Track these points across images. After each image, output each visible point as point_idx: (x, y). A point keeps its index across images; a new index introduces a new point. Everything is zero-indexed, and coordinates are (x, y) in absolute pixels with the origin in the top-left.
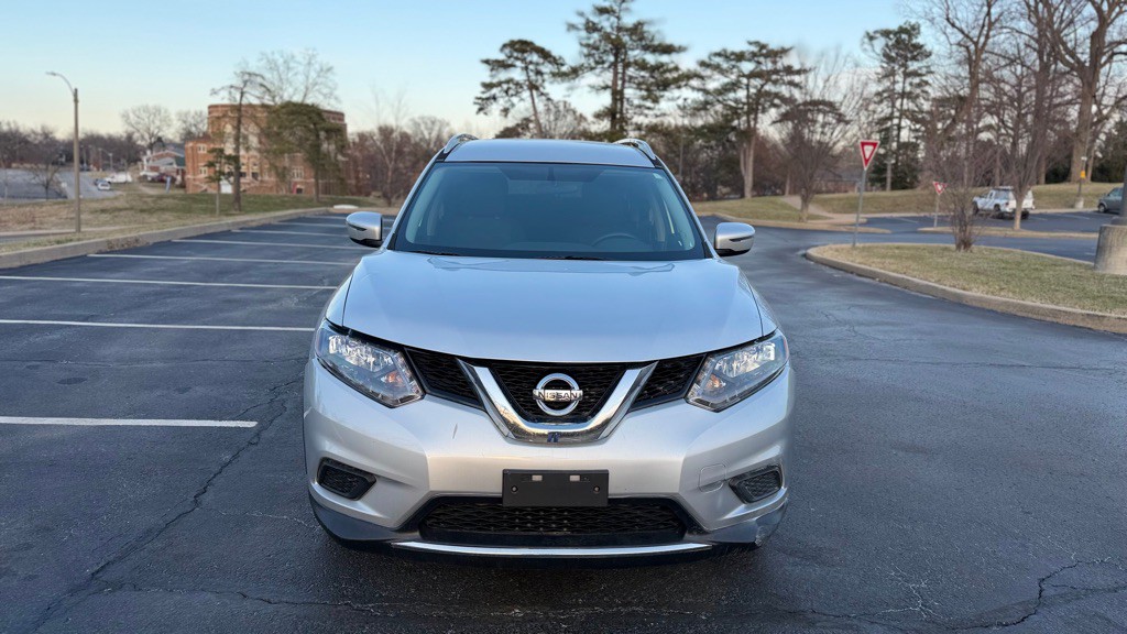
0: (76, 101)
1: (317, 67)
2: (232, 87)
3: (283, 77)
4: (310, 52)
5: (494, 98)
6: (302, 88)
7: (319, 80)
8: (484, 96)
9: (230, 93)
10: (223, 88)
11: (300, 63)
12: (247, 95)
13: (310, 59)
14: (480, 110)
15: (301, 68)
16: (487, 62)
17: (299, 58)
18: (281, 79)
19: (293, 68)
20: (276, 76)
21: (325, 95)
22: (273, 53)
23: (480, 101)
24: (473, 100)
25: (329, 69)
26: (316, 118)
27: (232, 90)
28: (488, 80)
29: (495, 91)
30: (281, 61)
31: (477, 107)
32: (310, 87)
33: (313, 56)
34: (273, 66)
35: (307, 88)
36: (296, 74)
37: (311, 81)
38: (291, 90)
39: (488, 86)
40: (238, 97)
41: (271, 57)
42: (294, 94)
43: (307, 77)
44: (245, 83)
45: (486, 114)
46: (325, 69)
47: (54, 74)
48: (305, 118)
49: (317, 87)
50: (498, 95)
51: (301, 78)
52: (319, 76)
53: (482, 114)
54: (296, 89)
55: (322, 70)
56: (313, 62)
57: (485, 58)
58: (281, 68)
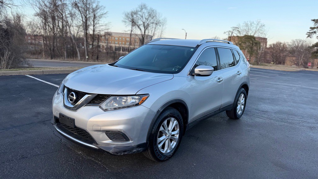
0: (186, 36)
1: (260, 25)
2: (230, 31)
3: (249, 28)
4: (259, 21)
5: (315, 32)
6: (254, 31)
7: (260, 29)
8: (311, 32)
9: (229, 33)
10: (227, 32)
11: (255, 24)
12: (233, 34)
13: (258, 23)
14: (308, 36)
15: (255, 26)
16: (314, 20)
17: (255, 23)
18: (249, 29)
19: (252, 26)
20: (247, 28)
21: (261, 33)
22: (248, 22)
23: (309, 34)
24: (306, 33)
25: (264, 26)
26: (253, 40)
27: (230, 32)
28: (313, 26)
29: (315, 30)
30: (249, 24)
31: (307, 35)
32: (257, 31)
33: (259, 22)
34: (247, 25)
35: (256, 31)
36: (253, 27)
37: (257, 29)
38: (251, 32)
39: (312, 28)
40: (231, 34)
41: (247, 23)
42: (252, 33)
43: (256, 28)
44: (233, 30)
45: (311, 38)
46: (262, 25)
47: (183, 29)
48: (250, 40)
49: (259, 31)
50: (316, 31)
51: (254, 28)
52: (260, 28)
53: (309, 38)
54: (253, 32)
55: (261, 26)
56: (259, 23)
57: (313, 19)
58: (249, 26)
